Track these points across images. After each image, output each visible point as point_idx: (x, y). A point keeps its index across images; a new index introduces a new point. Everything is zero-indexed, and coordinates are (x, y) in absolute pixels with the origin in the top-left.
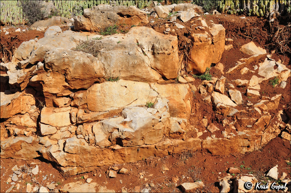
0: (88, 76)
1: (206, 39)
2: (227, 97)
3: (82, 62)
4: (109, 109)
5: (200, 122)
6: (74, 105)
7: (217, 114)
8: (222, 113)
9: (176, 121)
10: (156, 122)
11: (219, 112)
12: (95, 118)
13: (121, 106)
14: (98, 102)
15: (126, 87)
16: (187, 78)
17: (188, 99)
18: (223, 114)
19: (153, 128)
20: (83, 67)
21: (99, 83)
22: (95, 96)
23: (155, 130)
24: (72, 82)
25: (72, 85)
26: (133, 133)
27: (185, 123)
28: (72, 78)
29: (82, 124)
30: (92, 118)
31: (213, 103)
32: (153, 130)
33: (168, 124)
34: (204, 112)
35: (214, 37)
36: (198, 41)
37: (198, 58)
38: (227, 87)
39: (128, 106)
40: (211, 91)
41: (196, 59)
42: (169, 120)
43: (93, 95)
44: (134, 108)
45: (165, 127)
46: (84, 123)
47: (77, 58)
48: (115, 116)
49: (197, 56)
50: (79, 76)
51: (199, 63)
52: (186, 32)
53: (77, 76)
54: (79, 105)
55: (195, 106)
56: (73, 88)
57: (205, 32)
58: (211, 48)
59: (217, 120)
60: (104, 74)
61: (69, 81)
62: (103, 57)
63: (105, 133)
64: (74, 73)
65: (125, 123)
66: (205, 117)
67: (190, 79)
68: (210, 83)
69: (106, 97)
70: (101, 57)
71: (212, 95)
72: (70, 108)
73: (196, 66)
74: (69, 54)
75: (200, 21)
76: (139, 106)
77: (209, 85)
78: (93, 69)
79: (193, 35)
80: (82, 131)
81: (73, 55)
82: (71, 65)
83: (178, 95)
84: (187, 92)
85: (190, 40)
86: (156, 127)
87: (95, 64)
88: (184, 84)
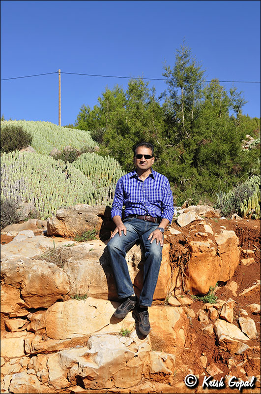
0: (48, 292)
1: (208, 249)
2: (236, 327)
3: (39, 273)
4: (72, 336)
5: (197, 361)
6: (31, 329)
7: (221, 351)
8: (227, 349)
9: (159, 357)
10: (130, 357)
11: (223, 348)
12: (52, 347)
13: (87, 333)
14: (58, 326)
15: (96, 308)
16: (181, 299)
17: (181, 328)
18: (230, 351)
19: (126, 364)
20: (41, 279)
21: (63, 301)
22: (55, 319)
23: (129, 368)
24: (28, 299)
25: (29, 303)
26: (97, 370)
27: (172, 360)
28: (28, 294)
29: (35, 355)
30: (49, 348)
31: (215, 335)
32: (126, 368)
33: (148, 360)
34: (203, 347)
35: (220, 247)
36: (197, 251)
37: (198, 274)
38: (237, 313)
39: (97, 333)
40: (214, 319)
41: (194, 274)
42: (149, 355)
43: (53, 316)
44: (104, 335)
45: (143, 364)
46: (39, 353)
47: (35, 268)
48: (78, 346)
49: (196, 270)
50: (36, 290)
51: (198, 281)
52: (182, 239)
53: (33, 291)
54: (35, 329)
55: (190, 337)
56: (30, 307)
57: (208, 239)
58: (216, 261)
59: (221, 359)
60: (69, 290)
61: (25, 297)
62: (70, 268)
63: (62, 369)
64: (31, 288)
65: (88, 356)
66: (203, 354)
67: (186, 301)
68: (214, 307)
69: (69, 320)
70: (67, 268)
71: (215, 324)
72: (25, 333)
73: (196, 284)
74: (25, 263)
75: (203, 225)
76: (111, 334)
77: (212, 309)
78: (55, 282)
79: (191, 243)
80: (35, 365)
81: (30, 264)
82: (27, 277)
83: (165, 321)
84: (179, 318)
85: (187, 250)
86: (131, 364)
87: (57, 276)
88: (176, 307)
